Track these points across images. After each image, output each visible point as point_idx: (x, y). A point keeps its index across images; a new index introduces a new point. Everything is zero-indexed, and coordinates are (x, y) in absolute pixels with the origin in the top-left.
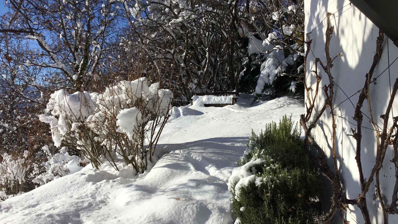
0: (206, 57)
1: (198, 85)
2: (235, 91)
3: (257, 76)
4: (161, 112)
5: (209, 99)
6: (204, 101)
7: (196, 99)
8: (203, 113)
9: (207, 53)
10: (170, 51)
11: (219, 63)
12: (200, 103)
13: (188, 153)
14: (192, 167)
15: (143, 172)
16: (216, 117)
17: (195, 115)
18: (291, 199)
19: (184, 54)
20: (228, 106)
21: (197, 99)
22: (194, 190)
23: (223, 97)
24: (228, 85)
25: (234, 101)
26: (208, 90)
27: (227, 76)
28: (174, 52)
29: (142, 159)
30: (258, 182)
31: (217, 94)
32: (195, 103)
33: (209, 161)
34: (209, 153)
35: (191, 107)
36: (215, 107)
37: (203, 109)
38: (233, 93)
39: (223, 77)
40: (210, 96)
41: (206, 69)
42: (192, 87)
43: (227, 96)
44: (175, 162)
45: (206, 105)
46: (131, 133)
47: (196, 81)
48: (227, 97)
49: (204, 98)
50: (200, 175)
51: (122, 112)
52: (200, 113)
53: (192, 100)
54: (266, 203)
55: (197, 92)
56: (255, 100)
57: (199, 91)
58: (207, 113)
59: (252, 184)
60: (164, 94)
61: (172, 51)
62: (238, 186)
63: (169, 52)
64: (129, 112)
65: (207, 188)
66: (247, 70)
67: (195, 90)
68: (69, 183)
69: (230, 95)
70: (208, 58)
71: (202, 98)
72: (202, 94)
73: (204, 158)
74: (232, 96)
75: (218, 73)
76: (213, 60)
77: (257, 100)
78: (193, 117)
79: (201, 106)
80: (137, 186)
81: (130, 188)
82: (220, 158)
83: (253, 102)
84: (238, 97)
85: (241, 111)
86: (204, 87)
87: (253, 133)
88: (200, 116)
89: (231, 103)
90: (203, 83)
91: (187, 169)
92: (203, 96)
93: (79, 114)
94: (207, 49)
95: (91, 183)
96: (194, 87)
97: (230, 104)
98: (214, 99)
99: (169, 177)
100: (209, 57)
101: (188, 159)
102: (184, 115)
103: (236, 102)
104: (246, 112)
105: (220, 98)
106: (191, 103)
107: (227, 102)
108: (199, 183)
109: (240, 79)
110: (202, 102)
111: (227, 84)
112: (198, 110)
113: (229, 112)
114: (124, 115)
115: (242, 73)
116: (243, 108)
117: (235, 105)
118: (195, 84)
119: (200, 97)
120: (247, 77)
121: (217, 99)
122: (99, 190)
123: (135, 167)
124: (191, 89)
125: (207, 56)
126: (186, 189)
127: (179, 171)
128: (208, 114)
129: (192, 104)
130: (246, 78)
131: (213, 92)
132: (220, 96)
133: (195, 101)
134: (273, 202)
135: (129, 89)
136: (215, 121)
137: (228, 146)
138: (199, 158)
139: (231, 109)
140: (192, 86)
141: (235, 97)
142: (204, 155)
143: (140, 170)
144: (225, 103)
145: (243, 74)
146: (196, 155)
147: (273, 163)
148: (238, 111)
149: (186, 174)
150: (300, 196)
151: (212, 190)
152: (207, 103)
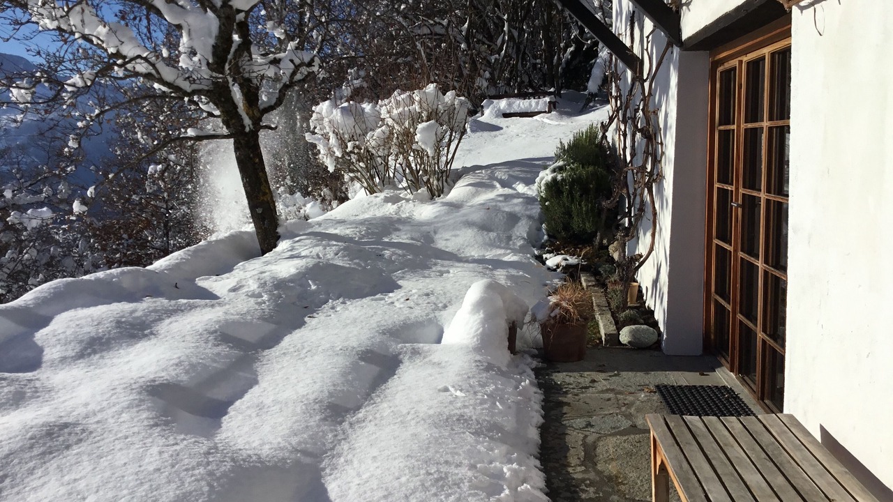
0: (503, 31)
1: (492, 81)
2: (552, 90)
3: (594, 61)
4: (456, 125)
5: (510, 105)
6: (501, 108)
7: (489, 106)
8: (502, 128)
9: (506, 24)
10: (441, 21)
11: (526, 35)
12: (496, 112)
13: (491, 172)
14: (498, 185)
15: (439, 196)
16: (522, 133)
17: (489, 131)
18: (585, 191)
19: (466, 25)
20: (542, 114)
21: (491, 106)
22: (503, 204)
23: (533, 101)
24: (544, 75)
25: (552, 107)
26: (507, 89)
27: (540, 58)
28: (449, 24)
29: (438, 180)
30: (559, 177)
31: (523, 96)
32: (487, 112)
33: (517, 179)
34: (516, 171)
35: (482, 119)
36: (520, 117)
37: (502, 122)
38: (550, 94)
39: (534, 61)
40: (512, 100)
41: (503, 52)
42: (482, 85)
43: (539, 98)
44: (478, 180)
45: (506, 115)
46: (431, 148)
47: (487, 75)
48: (541, 100)
49: (503, 104)
50: (507, 191)
51: (420, 126)
52: (498, 128)
53: (482, 107)
54: (565, 194)
55: (489, 94)
56: (587, 104)
57: (492, 92)
58: (507, 127)
59: (554, 179)
60: (461, 103)
61: (445, 22)
62: (543, 182)
63: (440, 24)
64: (428, 126)
65: (516, 201)
66: (576, 48)
67: (486, 90)
68: (366, 204)
69: (544, 97)
70: (507, 32)
71: (498, 103)
72: (499, 97)
73: (510, 176)
74: (547, 99)
75: (524, 53)
76: (516, 34)
77: (591, 104)
78: (486, 134)
79: (497, 116)
80: (442, 203)
81: (435, 205)
82: (529, 176)
83: (584, 107)
84: (558, 99)
85: (562, 123)
86: (501, 83)
87: (561, 142)
88: (497, 133)
89: (547, 110)
90: (498, 77)
91: (493, 187)
92: (501, 100)
93: (353, 131)
94: (505, 17)
95: (390, 204)
96: (485, 84)
97: (545, 112)
98: (519, 104)
99: (474, 195)
100: (509, 31)
101: (492, 177)
102: (472, 131)
103: (555, 108)
104: (570, 124)
105: (528, 103)
106: (480, 113)
107: (539, 108)
108: (507, 197)
109: (564, 65)
110: (499, 110)
111: (541, 73)
112: (494, 123)
113: (543, 125)
114: (424, 129)
115: (568, 55)
116: (565, 117)
117: (553, 113)
118: (486, 79)
119: (495, 101)
120: (578, 60)
121: (523, 103)
122: (402, 209)
123: (430, 190)
124: (479, 88)
125: (505, 29)
126: (494, 204)
127: (484, 189)
128: (510, 129)
129: (483, 114)
130: (574, 63)
131: (516, 91)
132: (529, 99)
133: (488, 108)
134: (570, 192)
135: (424, 99)
136: (521, 138)
137: (539, 165)
138: (505, 177)
139: (546, 121)
140: (482, 83)
141: (554, 100)
142: (511, 173)
143: (436, 193)
144: (536, 110)
145: (569, 57)
146: (501, 174)
147: (573, 163)
148: (557, 123)
149: (492, 191)
150: (591, 186)
151: (520, 203)
152: (508, 112)
